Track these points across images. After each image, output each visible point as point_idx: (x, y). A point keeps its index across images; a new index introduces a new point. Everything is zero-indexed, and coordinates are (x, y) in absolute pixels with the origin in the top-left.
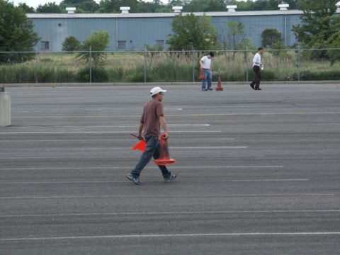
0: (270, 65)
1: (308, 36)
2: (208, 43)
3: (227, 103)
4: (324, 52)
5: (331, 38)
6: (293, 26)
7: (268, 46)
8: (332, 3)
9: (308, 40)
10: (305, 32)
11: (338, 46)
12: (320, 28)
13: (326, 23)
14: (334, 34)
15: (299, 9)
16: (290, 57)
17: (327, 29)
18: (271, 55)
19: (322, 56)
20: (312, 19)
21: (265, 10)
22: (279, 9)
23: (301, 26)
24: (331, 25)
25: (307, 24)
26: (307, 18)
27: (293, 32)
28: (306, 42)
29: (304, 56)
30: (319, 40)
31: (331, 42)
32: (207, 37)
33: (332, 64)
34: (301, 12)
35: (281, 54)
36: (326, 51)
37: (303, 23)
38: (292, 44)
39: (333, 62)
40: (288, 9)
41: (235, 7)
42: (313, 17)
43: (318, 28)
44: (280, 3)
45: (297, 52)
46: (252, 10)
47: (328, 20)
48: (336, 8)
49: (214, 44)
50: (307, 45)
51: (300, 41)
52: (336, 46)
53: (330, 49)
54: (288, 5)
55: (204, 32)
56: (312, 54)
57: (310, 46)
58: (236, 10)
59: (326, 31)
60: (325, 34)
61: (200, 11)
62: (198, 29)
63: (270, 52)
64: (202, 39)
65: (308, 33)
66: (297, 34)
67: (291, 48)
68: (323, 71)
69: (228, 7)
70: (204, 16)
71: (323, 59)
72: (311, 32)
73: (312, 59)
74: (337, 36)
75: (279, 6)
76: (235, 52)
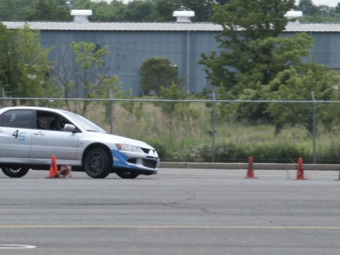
0: (155, 129)
1: (232, 74)
2: (33, 82)
3: (70, 204)
4: (262, 107)
5: (276, 80)
6: (203, 56)
7: (152, 92)
8: (277, 11)
9: (231, 82)
10: (226, 67)
11: (290, 96)
12: (255, 59)
13: (266, 50)
14: (281, 74)
15: (215, 21)
16: (195, 115)
17: (267, 62)
18: (159, 109)
19: (257, 115)
20: (238, 42)
21: (147, 21)
22: (174, 19)
23: (218, 55)
24: (276, 56)
25: (230, 52)
26: (230, 39)
27: (203, 67)
28: (228, 87)
29: (223, 113)
30: (252, 83)
31: (275, 88)
32: (32, 71)
33: (277, 131)
34: (219, 27)
35: (179, 108)
36: (267, 104)
37: (222, 49)
38: (199, 90)
39: (279, 127)
40: (193, 20)
41: (89, 12)
42: (240, 38)
43: (249, 61)
44: (178, 8)
45: (209, 105)
46: (121, 20)
47: (271, 46)
48: (286, 21)
49: (44, 86)
50: (230, 92)
51: (216, 84)
52: (285, 96)
53: (274, 101)
54: (192, 13)
55: (26, 60)
56: (239, 111)
57: (236, 94)
58: (90, 19)
59: (264, 66)
60: (264, 71)
61: (19, 20)
62: (14, 55)
63: (156, 104)
64: (21, 75)
65: (232, 69)
66: (211, 71)
67: (198, 96)
68: (260, 144)
69: (74, 12)
70: (27, 30)
71: (260, 121)
72: (238, 68)
73: (239, 119)
74: (287, 76)
75: (176, 13)
76: (86, 103)
